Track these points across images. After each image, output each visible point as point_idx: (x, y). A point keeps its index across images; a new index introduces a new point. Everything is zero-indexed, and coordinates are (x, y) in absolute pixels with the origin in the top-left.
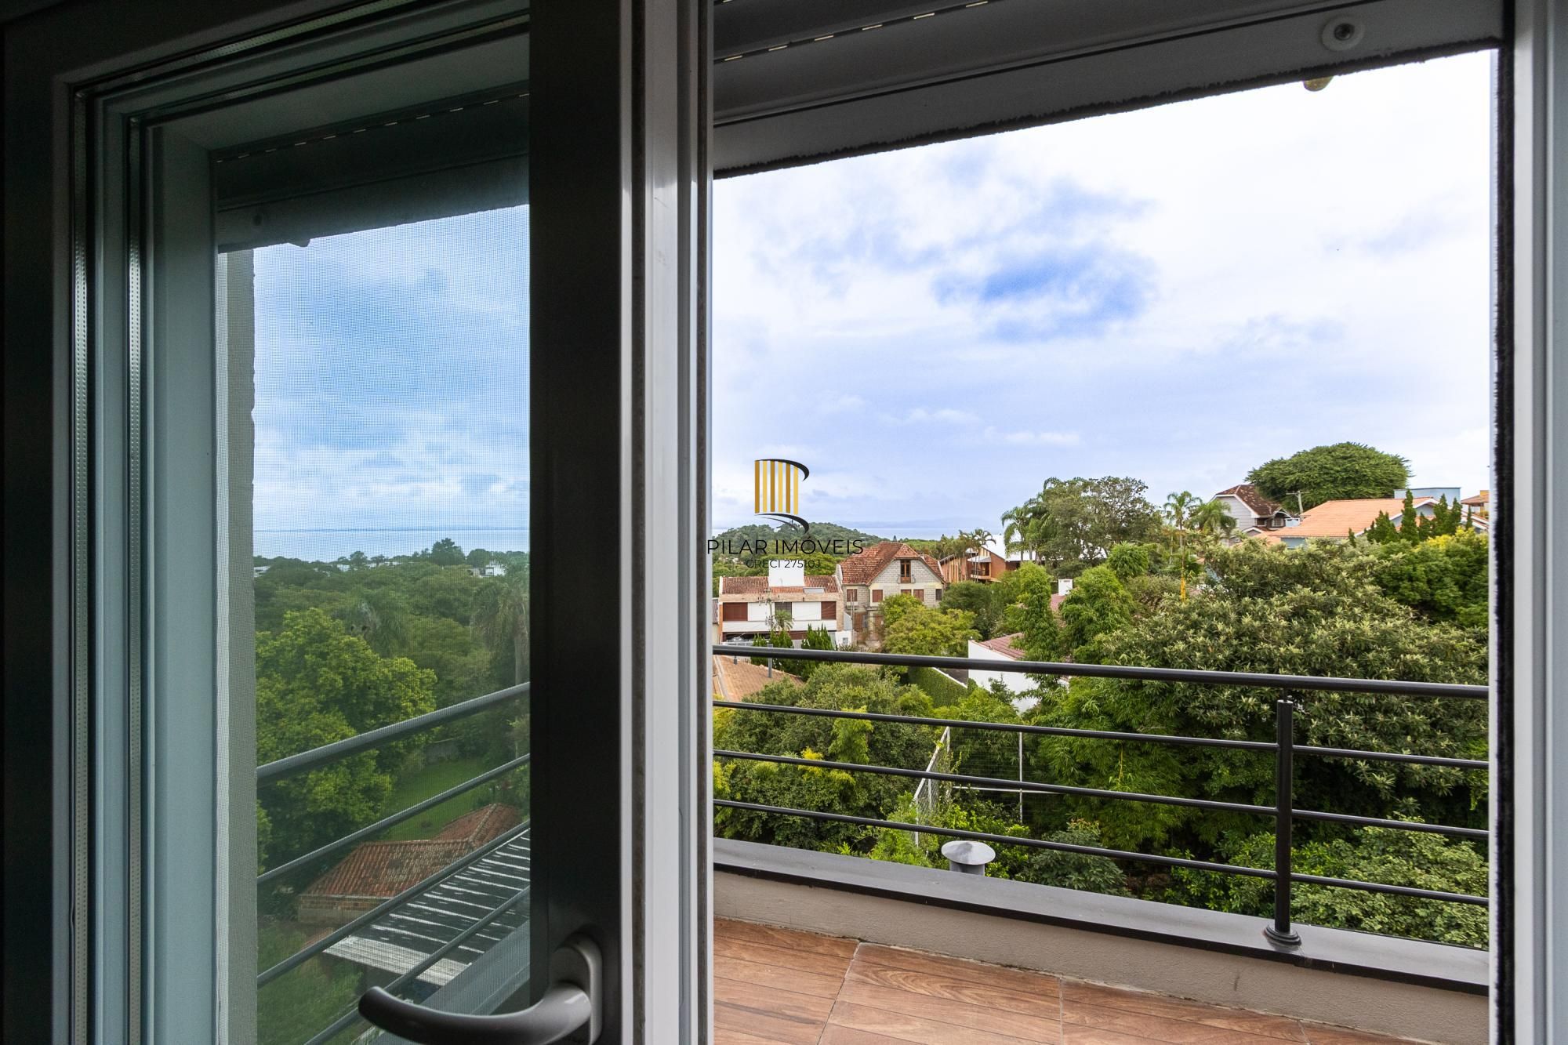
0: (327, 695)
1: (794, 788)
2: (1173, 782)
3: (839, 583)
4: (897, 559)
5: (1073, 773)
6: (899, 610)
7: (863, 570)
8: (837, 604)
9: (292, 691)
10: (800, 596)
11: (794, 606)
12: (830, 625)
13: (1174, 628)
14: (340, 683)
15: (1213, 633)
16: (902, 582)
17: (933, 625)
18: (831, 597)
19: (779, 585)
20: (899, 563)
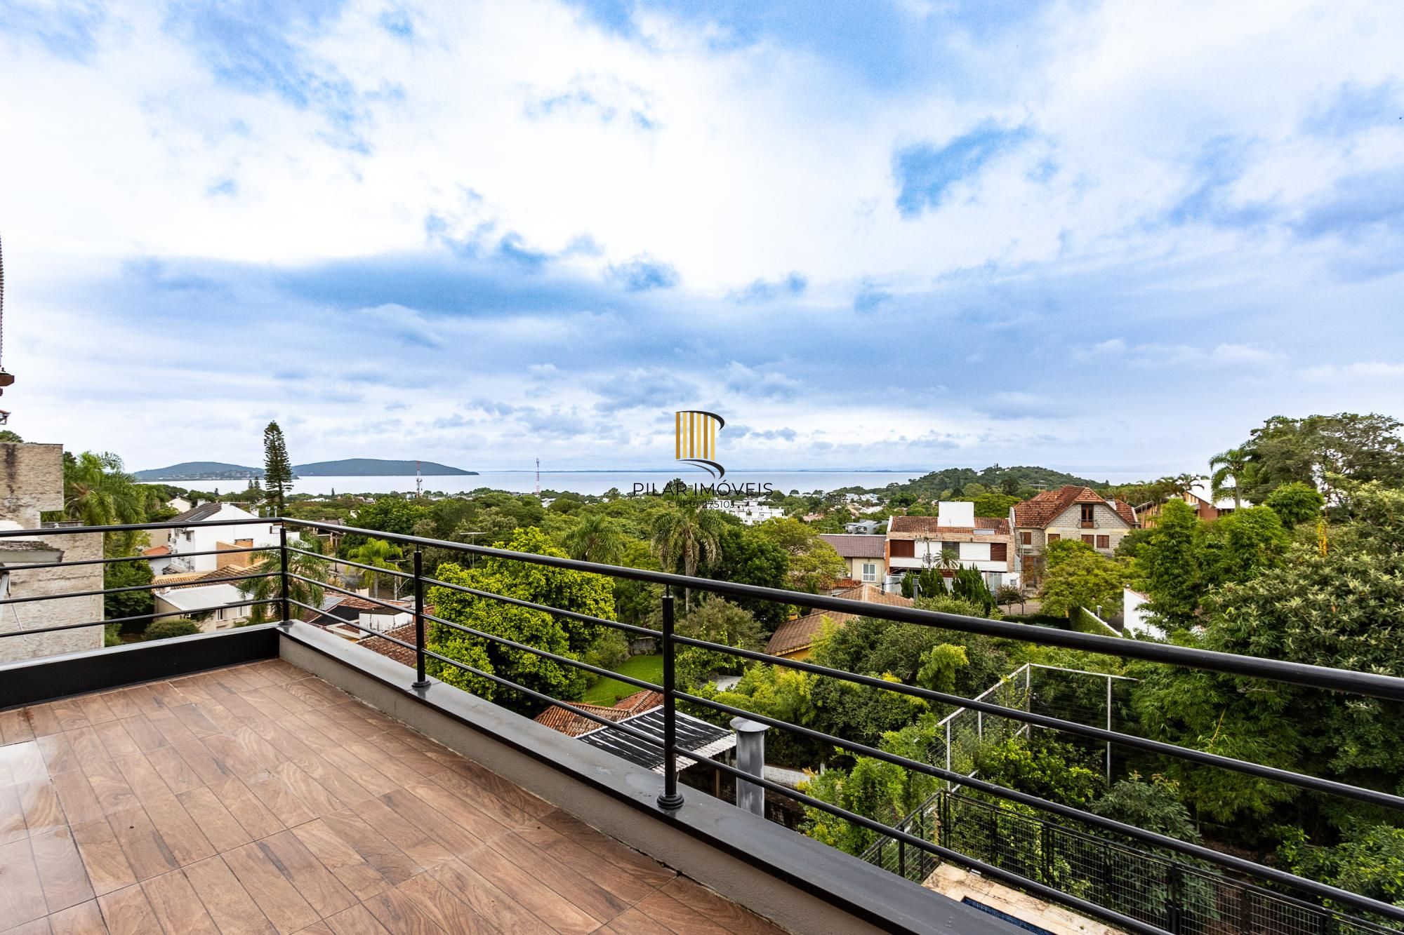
0: (535, 590)
1: (871, 703)
2: (1288, 753)
3: (1012, 526)
4: (1077, 503)
5: (1164, 730)
6: (1063, 554)
7: (1039, 513)
8: (1008, 547)
9: (515, 586)
10: (968, 536)
11: (961, 546)
12: (1000, 566)
13: (1296, 583)
14: (543, 582)
15: (1343, 592)
16: (1083, 527)
17: (1096, 571)
18: (1001, 539)
19: (948, 525)
20: (1079, 508)
